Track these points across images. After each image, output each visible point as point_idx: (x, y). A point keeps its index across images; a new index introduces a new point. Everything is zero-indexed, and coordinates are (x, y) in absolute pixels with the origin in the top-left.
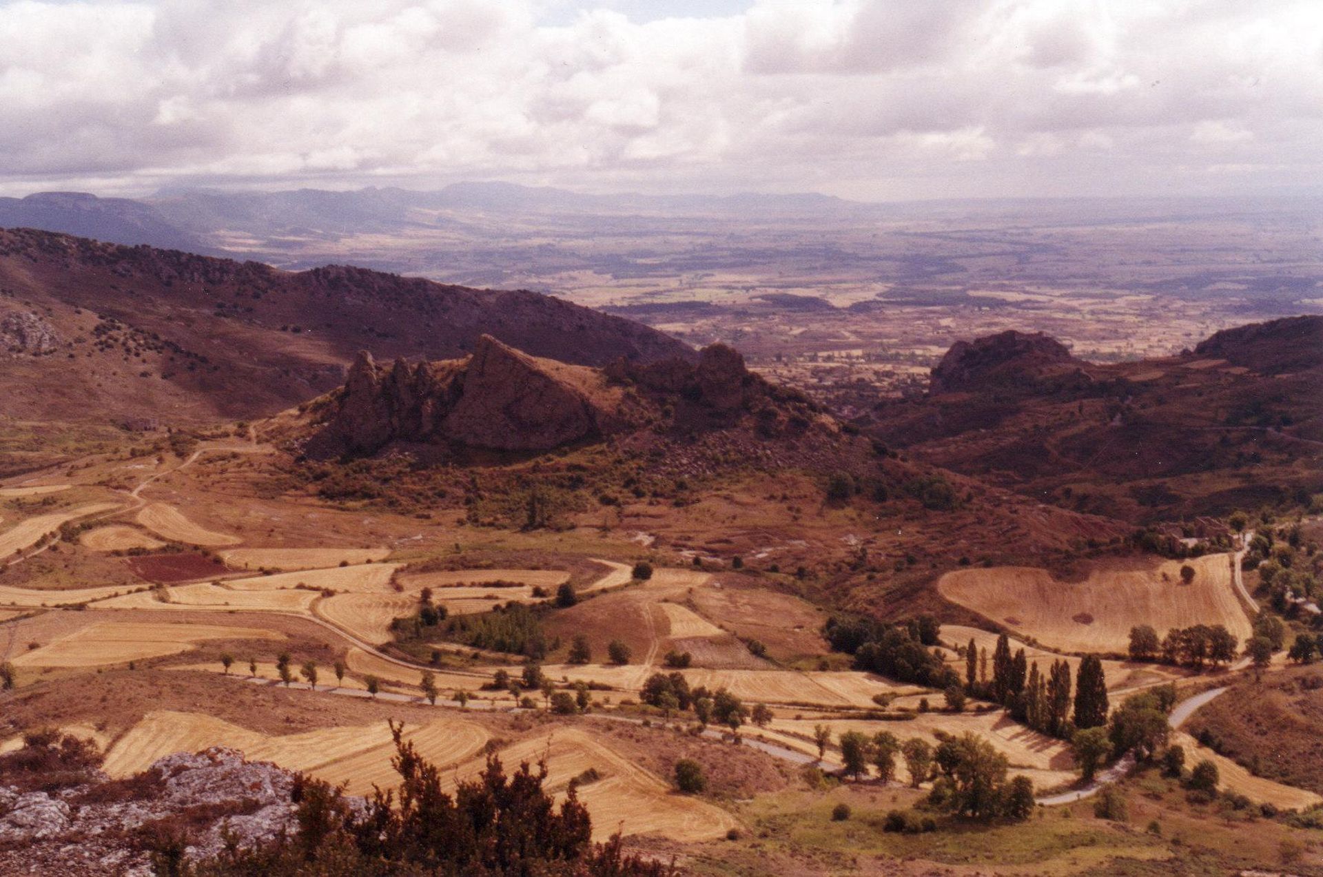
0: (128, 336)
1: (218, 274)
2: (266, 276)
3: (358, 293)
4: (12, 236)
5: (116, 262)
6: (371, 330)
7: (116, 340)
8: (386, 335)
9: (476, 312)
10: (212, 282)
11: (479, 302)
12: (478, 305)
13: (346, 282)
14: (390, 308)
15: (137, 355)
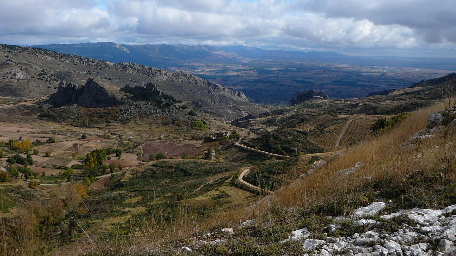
0: (49, 77)
1: (91, 63)
2: (105, 64)
3: (131, 70)
4: (32, 50)
5: (62, 58)
6: (132, 80)
7: (44, 78)
8: (135, 82)
9: (166, 77)
10: (88, 65)
11: (167, 74)
12: (167, 75)
13: (128, 67)
14: (139, 75)
15: (49, 82)
